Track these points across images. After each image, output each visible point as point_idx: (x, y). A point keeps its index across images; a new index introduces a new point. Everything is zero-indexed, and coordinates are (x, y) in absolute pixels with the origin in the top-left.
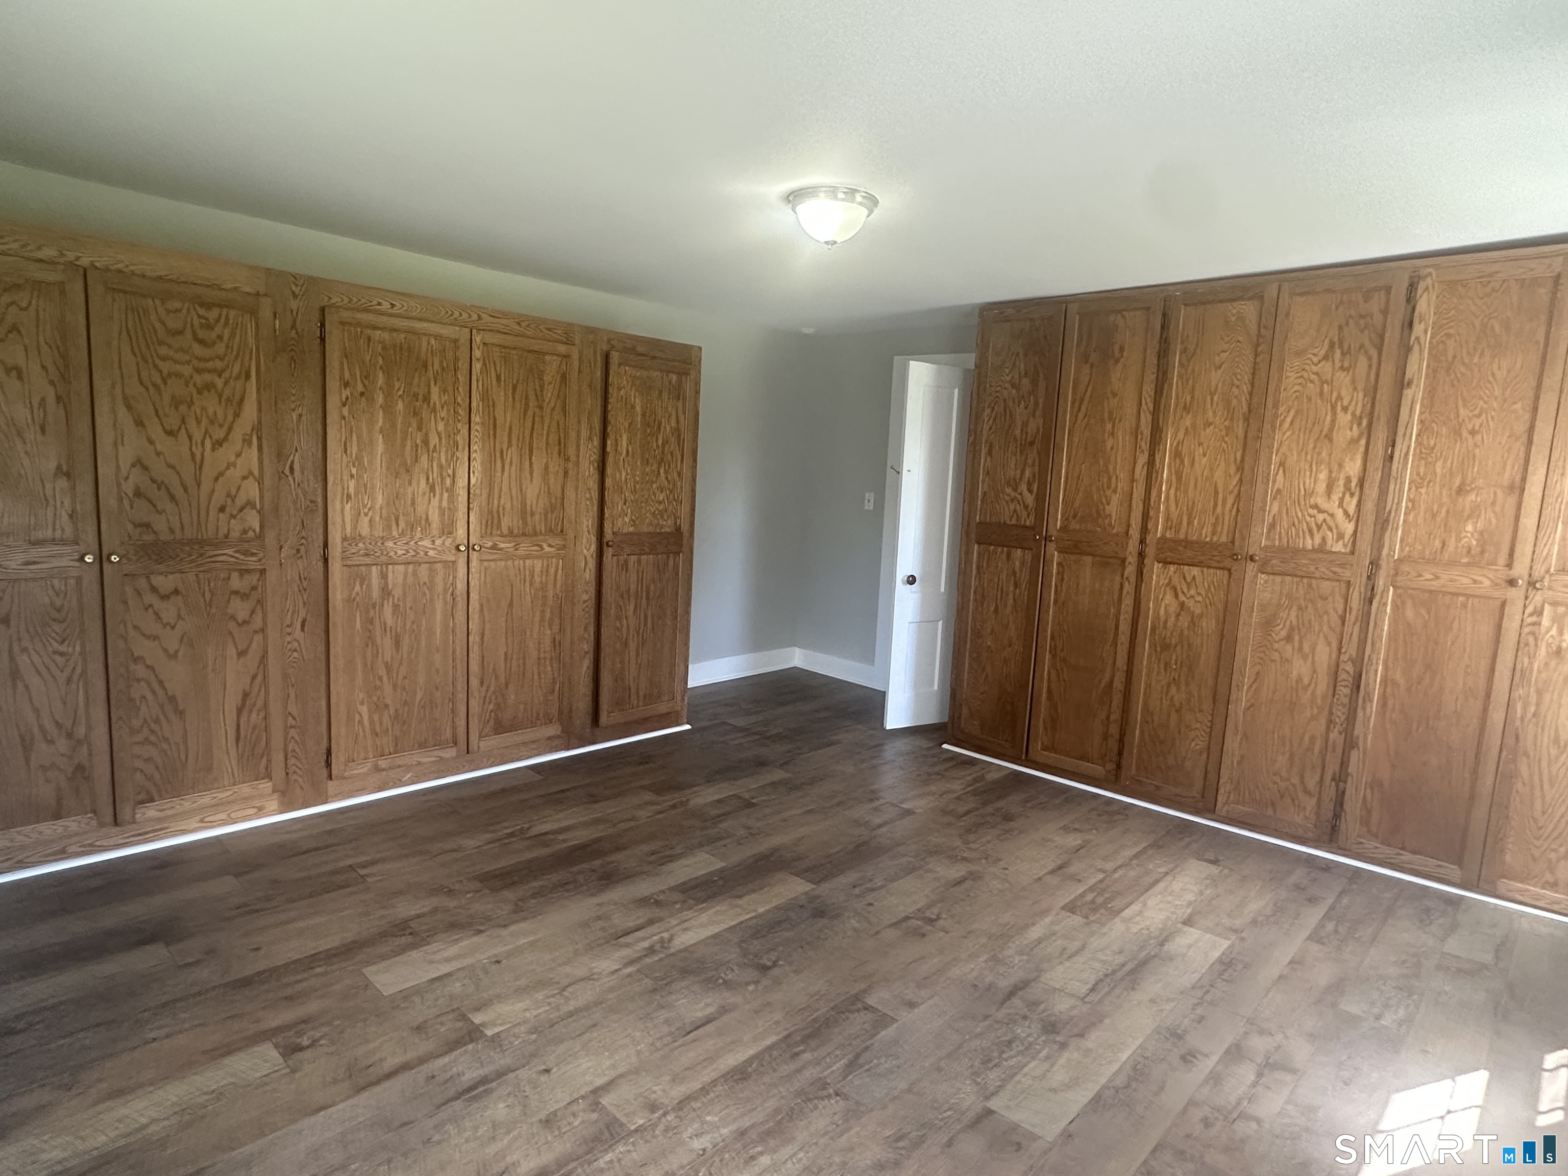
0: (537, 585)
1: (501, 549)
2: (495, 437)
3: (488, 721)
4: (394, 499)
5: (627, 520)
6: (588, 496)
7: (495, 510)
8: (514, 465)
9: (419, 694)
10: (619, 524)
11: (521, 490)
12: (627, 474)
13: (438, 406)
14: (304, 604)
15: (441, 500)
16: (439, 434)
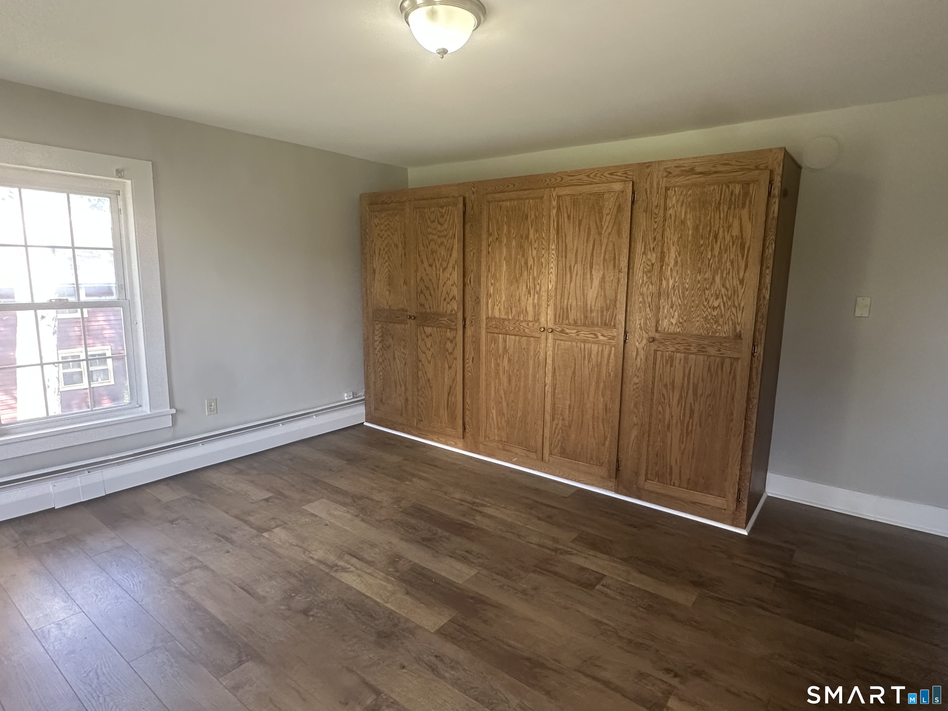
0: (594, 362)
1: (567, 334)
2: (566, 257)
3: (557, 446)
4: (511, 296)
5: (674, 321)
6: (641, 299)
7: (565, 307)
8: (579, 276)
9: (520, 414)
10: (665, 324)
11: (584, 293)
12: (675, 282)
13: (533, 241)
14: (474, 349)
15: (534, 299)
16: (533, 258)
